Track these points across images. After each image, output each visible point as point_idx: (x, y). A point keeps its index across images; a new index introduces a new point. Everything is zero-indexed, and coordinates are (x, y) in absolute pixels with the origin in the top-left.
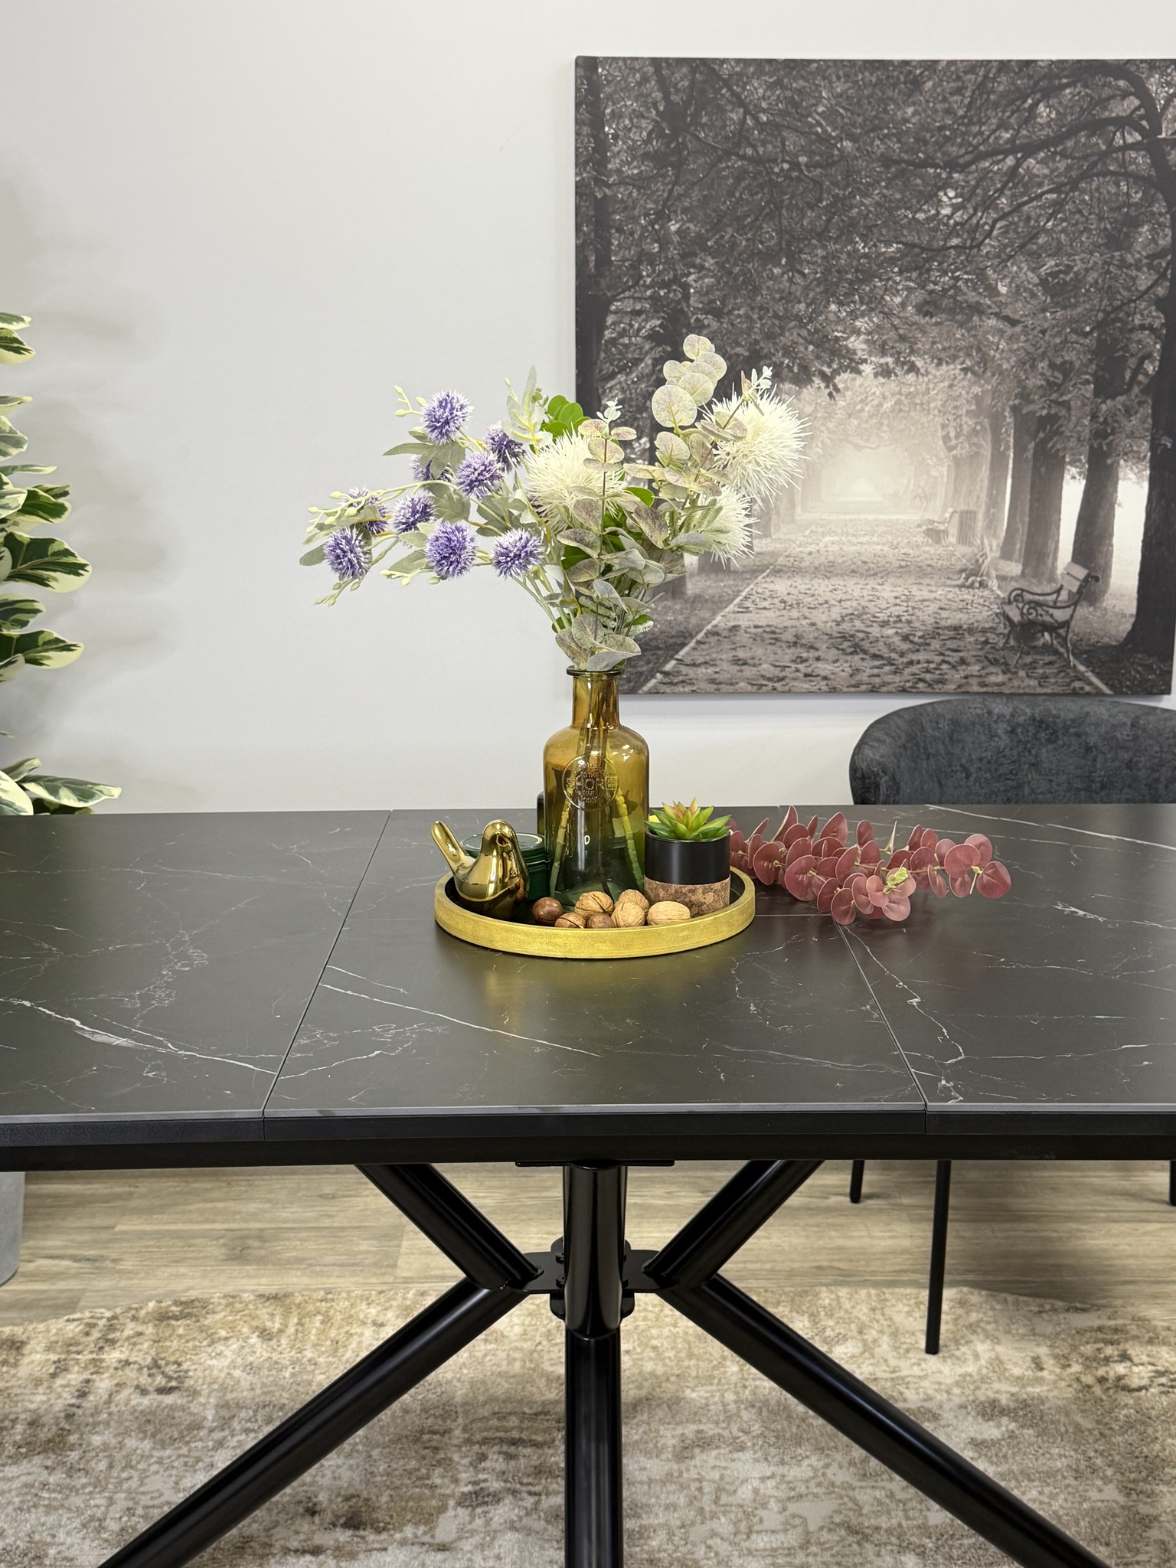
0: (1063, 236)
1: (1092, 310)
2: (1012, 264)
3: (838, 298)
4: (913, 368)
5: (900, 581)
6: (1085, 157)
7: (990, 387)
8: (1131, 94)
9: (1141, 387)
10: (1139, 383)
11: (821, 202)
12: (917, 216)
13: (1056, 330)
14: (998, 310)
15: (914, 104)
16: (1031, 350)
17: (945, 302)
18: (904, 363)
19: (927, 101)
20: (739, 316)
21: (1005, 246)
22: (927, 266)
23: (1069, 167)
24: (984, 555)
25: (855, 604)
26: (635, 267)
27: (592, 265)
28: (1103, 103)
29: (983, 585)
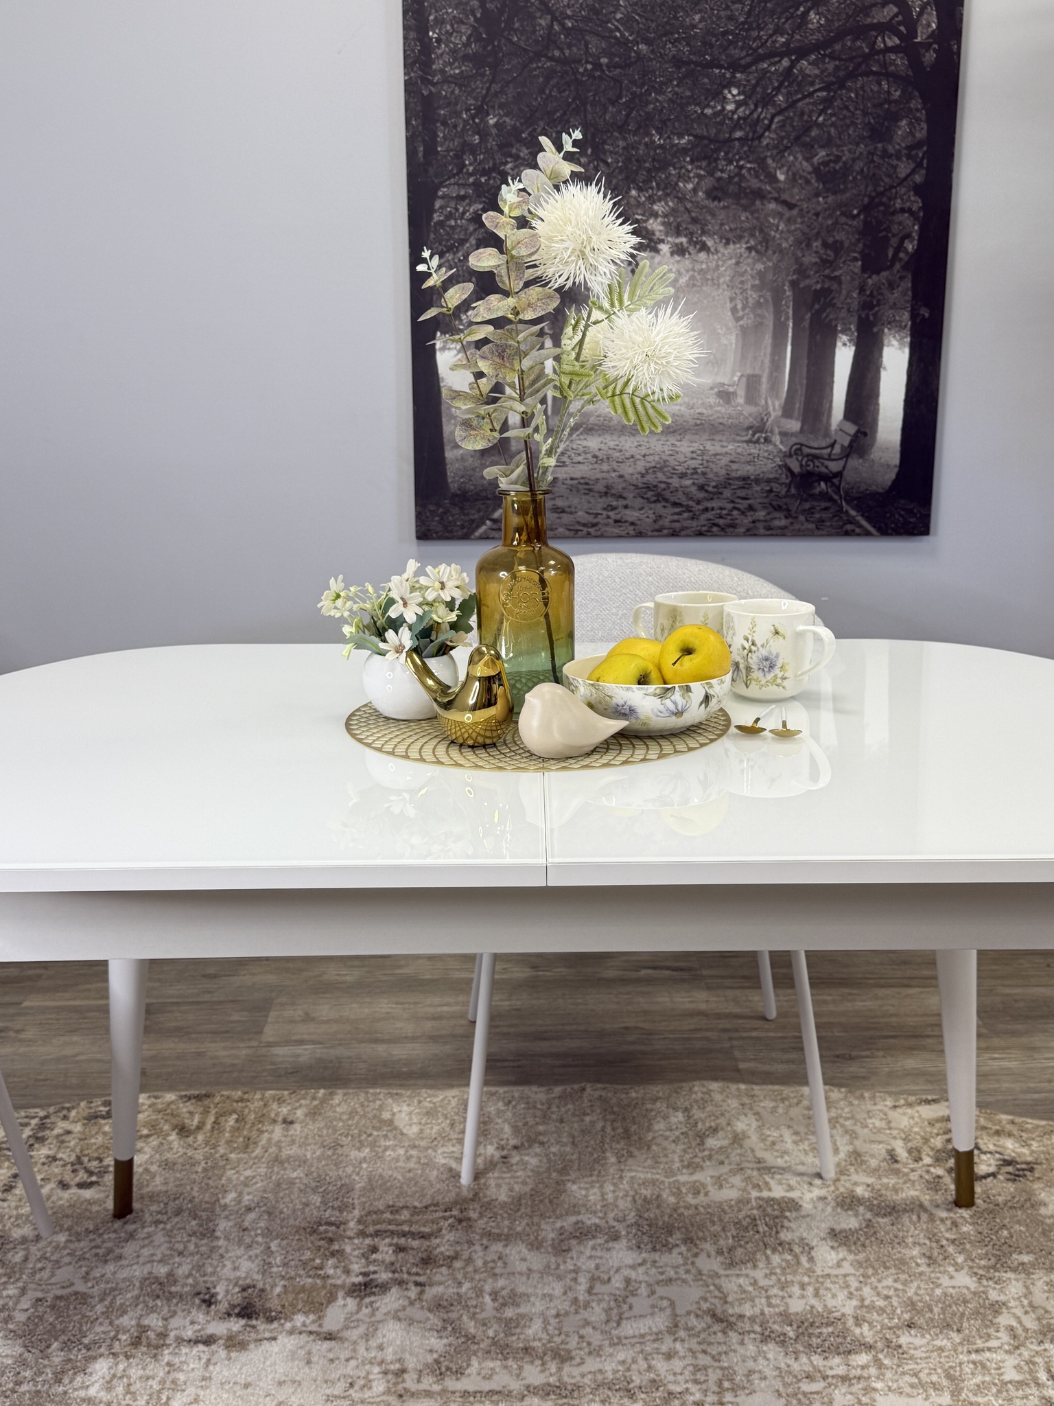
0: (832, 130)
1: (859, 195)
2: (789, 155)
3: (637, 185)
4: (704, 247)
5: (697, 437)
6: (851, 59)
7: (770, 264)
8: (891, 2)
9: (903, 264)
10: (901, 259)
11: (620, 97)
12: (706, 111)
13: (827, 213)
14: (776, 195)
15: (700, 11)
16: (807, 230)
17: (731, 188)
18: (696, 243)
19: (712, 9)
21: (783, 138)
22: (715, 155)
23: (837, 68)
24: (768, 414)
25: (657, 458)
26: (459, 156)
27: (421, 154)
28: (866, 10)
29: (767, 440)
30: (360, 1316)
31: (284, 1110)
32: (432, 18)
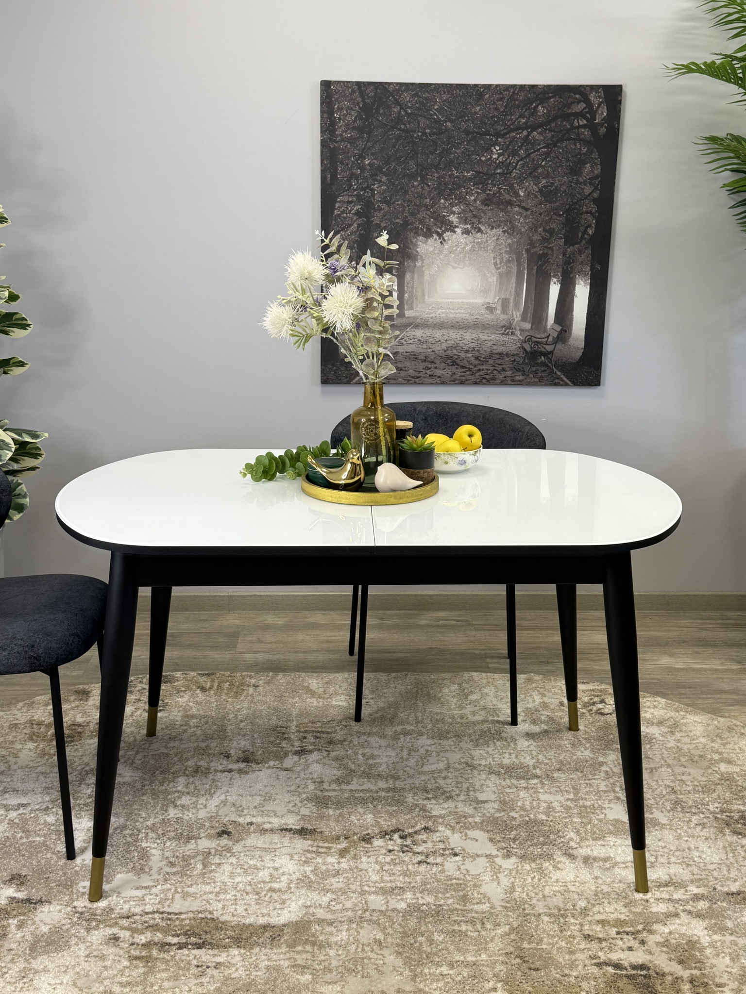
0: (550, 169)
1: (563, 204)
2: (526, 182)
3: (444, 197)
4: (480, 230)
5: (475, 331)
6: (560, 131)
7: (516, 240)
8: (582, 101)
9: (586, 241)
10: (585, 238)
11: (436, 151)
12: (482, 159)
13: (546, 213)
14: (519, 204)
15: (480, 105)
16: (535, 222)
17: (495, 199)
18: (476, 228)
19: (486, 104)
20: (398, 204)
21: (523, 173)
22: (486, 182)
23: (553, 136)
24: (514, 319)
25: (453, 342)
26: (349, 181)
27: (328, 179)
28: (569, 106)
29: (512, 333)
30: (300, 762)
31: (253, 681)
32: (336, 106)
